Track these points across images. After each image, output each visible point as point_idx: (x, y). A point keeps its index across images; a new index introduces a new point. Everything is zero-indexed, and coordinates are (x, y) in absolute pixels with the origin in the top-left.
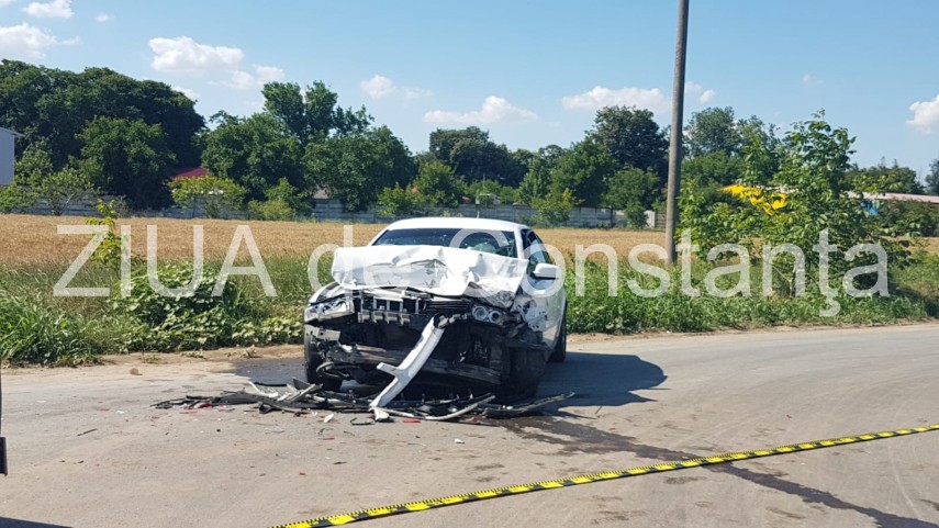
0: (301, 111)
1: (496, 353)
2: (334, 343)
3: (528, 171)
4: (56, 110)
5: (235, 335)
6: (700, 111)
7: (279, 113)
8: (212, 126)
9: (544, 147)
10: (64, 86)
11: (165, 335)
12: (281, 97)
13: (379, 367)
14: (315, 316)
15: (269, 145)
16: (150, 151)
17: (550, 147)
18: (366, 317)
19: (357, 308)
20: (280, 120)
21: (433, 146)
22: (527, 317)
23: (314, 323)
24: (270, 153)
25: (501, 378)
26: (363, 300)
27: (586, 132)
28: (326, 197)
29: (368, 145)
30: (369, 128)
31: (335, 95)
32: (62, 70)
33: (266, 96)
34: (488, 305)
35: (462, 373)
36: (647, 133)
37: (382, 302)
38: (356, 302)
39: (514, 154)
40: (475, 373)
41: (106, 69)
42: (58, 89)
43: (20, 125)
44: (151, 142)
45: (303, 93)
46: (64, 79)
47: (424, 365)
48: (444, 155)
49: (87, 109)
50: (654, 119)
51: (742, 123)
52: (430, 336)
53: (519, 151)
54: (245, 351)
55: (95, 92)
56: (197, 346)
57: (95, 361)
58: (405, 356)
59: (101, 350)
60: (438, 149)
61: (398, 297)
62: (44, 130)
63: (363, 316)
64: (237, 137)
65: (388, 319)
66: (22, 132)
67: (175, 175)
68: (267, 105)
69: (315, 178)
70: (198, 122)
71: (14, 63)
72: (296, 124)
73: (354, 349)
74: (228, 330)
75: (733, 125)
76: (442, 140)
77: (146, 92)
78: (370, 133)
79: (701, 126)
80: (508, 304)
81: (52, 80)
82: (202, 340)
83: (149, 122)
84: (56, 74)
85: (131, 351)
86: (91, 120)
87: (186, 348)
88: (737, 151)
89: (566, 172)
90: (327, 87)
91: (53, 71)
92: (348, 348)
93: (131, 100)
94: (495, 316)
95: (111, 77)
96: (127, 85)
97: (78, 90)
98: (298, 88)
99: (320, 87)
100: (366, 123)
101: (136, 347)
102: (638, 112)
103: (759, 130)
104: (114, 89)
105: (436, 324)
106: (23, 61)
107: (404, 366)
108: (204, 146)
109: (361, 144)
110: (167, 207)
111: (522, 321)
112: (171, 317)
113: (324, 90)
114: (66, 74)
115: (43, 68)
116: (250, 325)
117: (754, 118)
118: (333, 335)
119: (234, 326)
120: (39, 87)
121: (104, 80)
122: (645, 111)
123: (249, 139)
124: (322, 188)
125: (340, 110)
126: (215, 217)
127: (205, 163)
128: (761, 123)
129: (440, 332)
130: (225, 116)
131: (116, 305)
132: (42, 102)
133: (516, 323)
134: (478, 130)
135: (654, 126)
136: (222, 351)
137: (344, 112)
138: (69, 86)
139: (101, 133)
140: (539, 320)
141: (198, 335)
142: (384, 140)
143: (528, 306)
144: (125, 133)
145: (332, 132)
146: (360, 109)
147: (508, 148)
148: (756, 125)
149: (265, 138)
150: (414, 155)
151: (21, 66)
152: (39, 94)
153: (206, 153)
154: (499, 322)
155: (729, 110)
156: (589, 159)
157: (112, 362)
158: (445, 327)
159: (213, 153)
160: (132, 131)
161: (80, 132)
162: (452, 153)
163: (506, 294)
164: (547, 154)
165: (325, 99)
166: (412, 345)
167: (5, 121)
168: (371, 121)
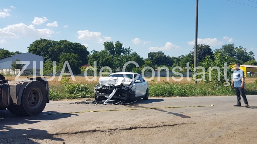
0: (114, 49)
1: (126, 95)
2: (98, 93)
3: (174, 63)
4: (53, 51)
5: (86, 96)
6: (224, 45)
7: (108, 50)
8: (91, 54)
9: (180, 56)
10: (55, 45)
11: (73, 96)
12: (108, 45)
13: (105, 97)
14: (95, 89)
15: (104, 58)
16: (75, 61)
17: (181, 56)
18: (103, 89)
19: (102, 87)
20: (108, 51)
21: (149, 57)
22: (132, 89)
23: (95, 90)
24: (105, 60)
25: (127, 99)
26: (103, 86)
27: (191, 51)
28: (119, 70)
29: (129, 57)
30: (131, 52)
31: (122, 44)
32: (55, 41)
33: (105, 45)
34: (125, 87)
35: (120, 98)
36: (208, 51)
37: (106, 86)
38: (102, 86)
39: (172, 58)
40: (122, 98)
41: (65, 40)
42: (54, 46)
43: (45, 55)
44: (76, 58)
45: (114, 44)
46: (55, 43)
47: (113, 96)
48: (152, 59)
49: (61, 51)
50: (210, 48)
51: (237, 48)
52: (114, 91)
53: (173, 57)
54: (88, 99)
55: (62, 46)
56: (79, 98)
57: (61, 100)
58: (110, 95)
59: (62, 98)
60: (150, 57)
61: (109, 85)
62: (51, 56)
63: (103, 88)
64: (97, 56)
65: (107, 89)
66: (45, 57)
67: (81, 66)
68: (105, 48)
69: (116, 66)
70: (88, 53)
71: (43, 39)
72: (112, 52)
73: (102, 94)
74: (85, 95)
75: (234, 48)
76: (151, 55)
77: (75, 45)
78: (131, 54)
79: (225, 49)
80: (128, 86)
81: (52, 43)
82: (80, 97)
83: (75, 53)
84: (53, 42)
85: (67, 98)
86: (62, 53)
87: (77, 98)
88: (236, 56)
89: (183, 62)
90: (120, 42)
91: (53, 41)
92: (101, 94)
93: (71, 48)
94: (126, 88)
95: (66, 42)
96: (71, 44)
97: (59, 46)
98: (113, 43)
99: (118, 42)
100: (130, 51)
101: (68, 98)
102: (206, 46)
103: (242, 50)
104: (67, 45)
105: (115, 90)
106: (45, 39)
107: (110, 96)
108: (89, 59)
109: (128, 57)
110: (80, 74)
111: (131, 89)
112: (75, 93)
113: (119, 43)
114: (56, 42)
115: (50, 40)
116: (89, 94)
117: (240, 46)
118: (98, 92)
119: (86, 94)
120: (49, 45)
121: (65, 43)
122: (208, 45)
123: (100, 56)
124: (118, 68)
125: (123, 48)
126: (91, 76)
127: (89, 63)
128: (242, 48)
129: (116, 91)
130: (95, 51)
131: (65, 91)
132: (50, 49)
133: (130, 90)
134: (161, 52)
135: (210, 50)
136: (84, 98)
137: (125, 49)
138: (57, 45)
139: (64, 57)
140: (134, 89)
141: (79, 96)
142: (135, 56)
143: (132, 87)
144: (70, 56)
145: (122, 54)
146: (129, 48)
147: (170, 57)
148: (241, 48)
149: (103, 57)
150: (144, 59)
151: (45, 40)
152: (49, 47)
153: (89, 61)
154: (127, 89)
155: (233, 45)
156: (190, 59)
157: (64, 100)
158: (117, 90)
159: (91, 61)
160: (71, 56)
161: (59, 56)
162: (154, 58)
163: (128, 85)
164: (181, 58)
165: (119, 45)
166: (111, 93)
167: (41, 54)
168: (132, 50)
